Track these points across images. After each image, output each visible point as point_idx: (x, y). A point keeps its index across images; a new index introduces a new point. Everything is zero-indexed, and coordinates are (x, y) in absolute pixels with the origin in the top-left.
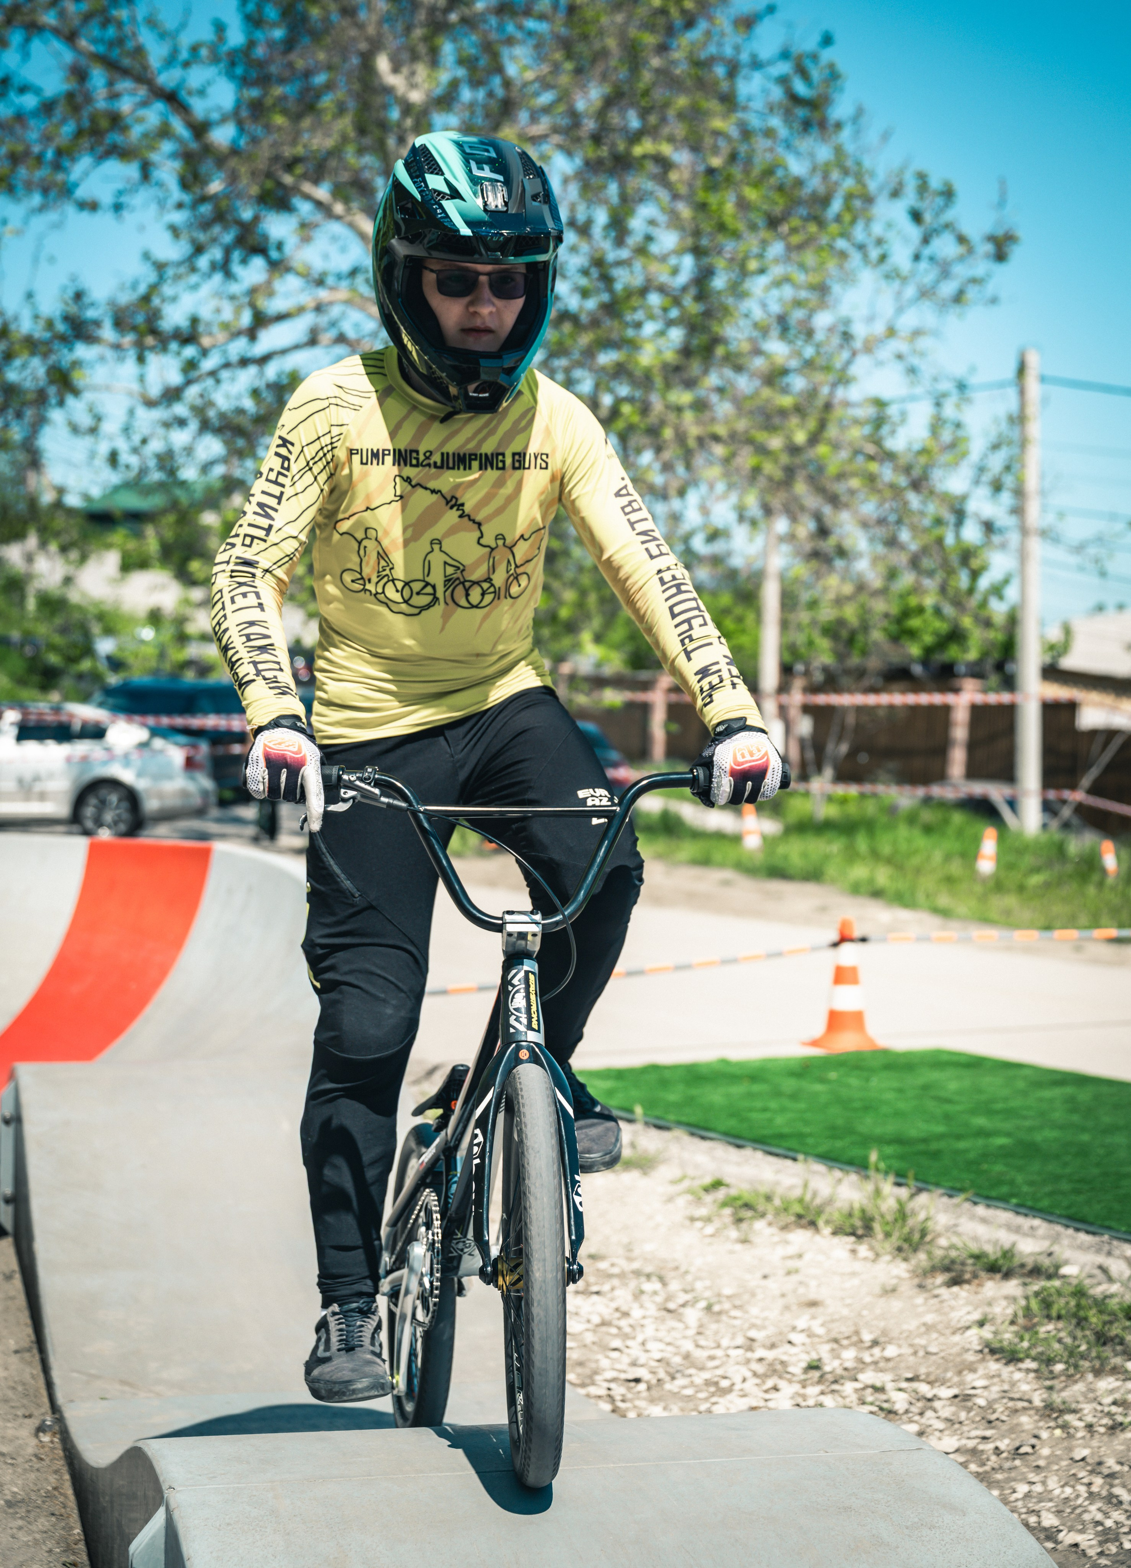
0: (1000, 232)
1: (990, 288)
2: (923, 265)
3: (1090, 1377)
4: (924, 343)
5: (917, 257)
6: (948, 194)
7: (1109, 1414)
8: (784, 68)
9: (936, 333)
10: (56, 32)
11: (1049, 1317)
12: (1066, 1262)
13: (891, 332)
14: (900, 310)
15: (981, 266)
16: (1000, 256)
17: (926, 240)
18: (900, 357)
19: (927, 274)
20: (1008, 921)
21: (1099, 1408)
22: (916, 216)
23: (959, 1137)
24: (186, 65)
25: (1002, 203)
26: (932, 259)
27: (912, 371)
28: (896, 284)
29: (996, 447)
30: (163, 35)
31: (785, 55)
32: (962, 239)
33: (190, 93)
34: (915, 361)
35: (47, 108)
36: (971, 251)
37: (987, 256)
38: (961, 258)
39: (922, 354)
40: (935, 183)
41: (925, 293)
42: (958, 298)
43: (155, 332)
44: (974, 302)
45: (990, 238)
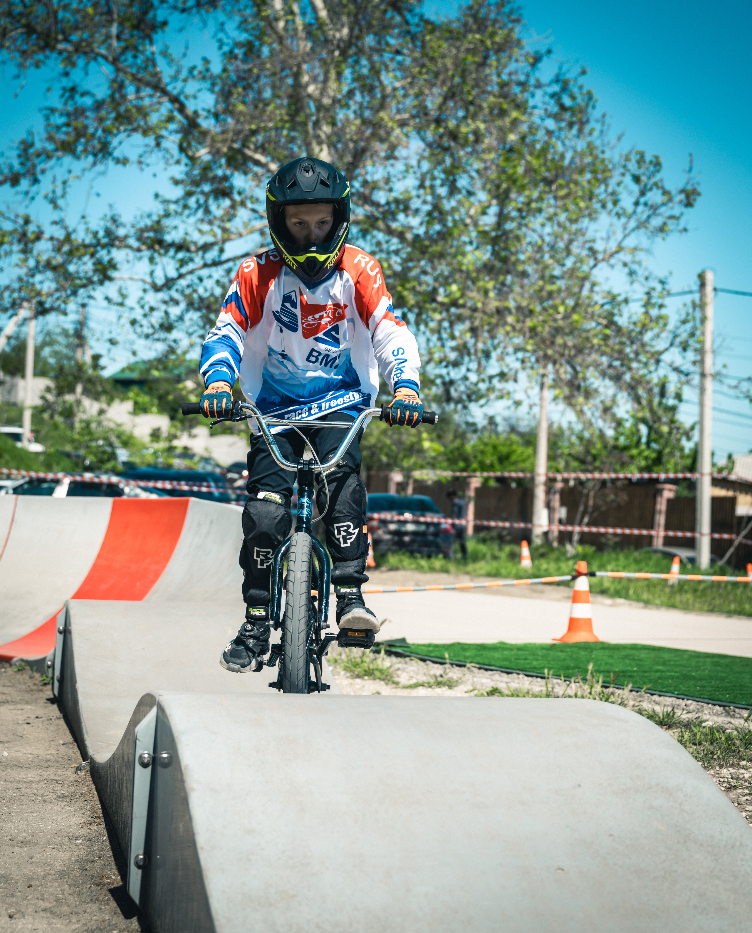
0: (689, 187)
1: (682, 223)
2: (640, 208)
3: (718, 768)
4: (640, 256)
5: (637, 204)
6: (657, 164)
7: (729, 783)
8: (556, 88)
9: (648, 251)
10: (105, 58)
11: (694, 744)
12: (707, 720)
13: (620, 249)
14: (625, 236)
15: (677, 210)
16: (689, 204)
17: (643, 193)
18: (625, 265)
19: (642, 212)
20: (686, 608)
21: (722, 780)
22: (637, 179)
23: (645, 672)
24: (185, 80)
25: (690, 170)
26: (646, 204)
27: (632, 273)
28: (623, 220)
29: (684, 322)
30: (171, 61)
31: (557, 80)
32: (665, 193)
33: (187, 97)
34: (635, 267)
35: (99, 105)
36: (670, 200)
37: (680, 203)
38: (664, 204)
39: (639, 263)
40: (648, 157)
41: (642, 225)
42: (662, 229)
43: (161, 242)
44: (672, 231)
45: (682, 191)
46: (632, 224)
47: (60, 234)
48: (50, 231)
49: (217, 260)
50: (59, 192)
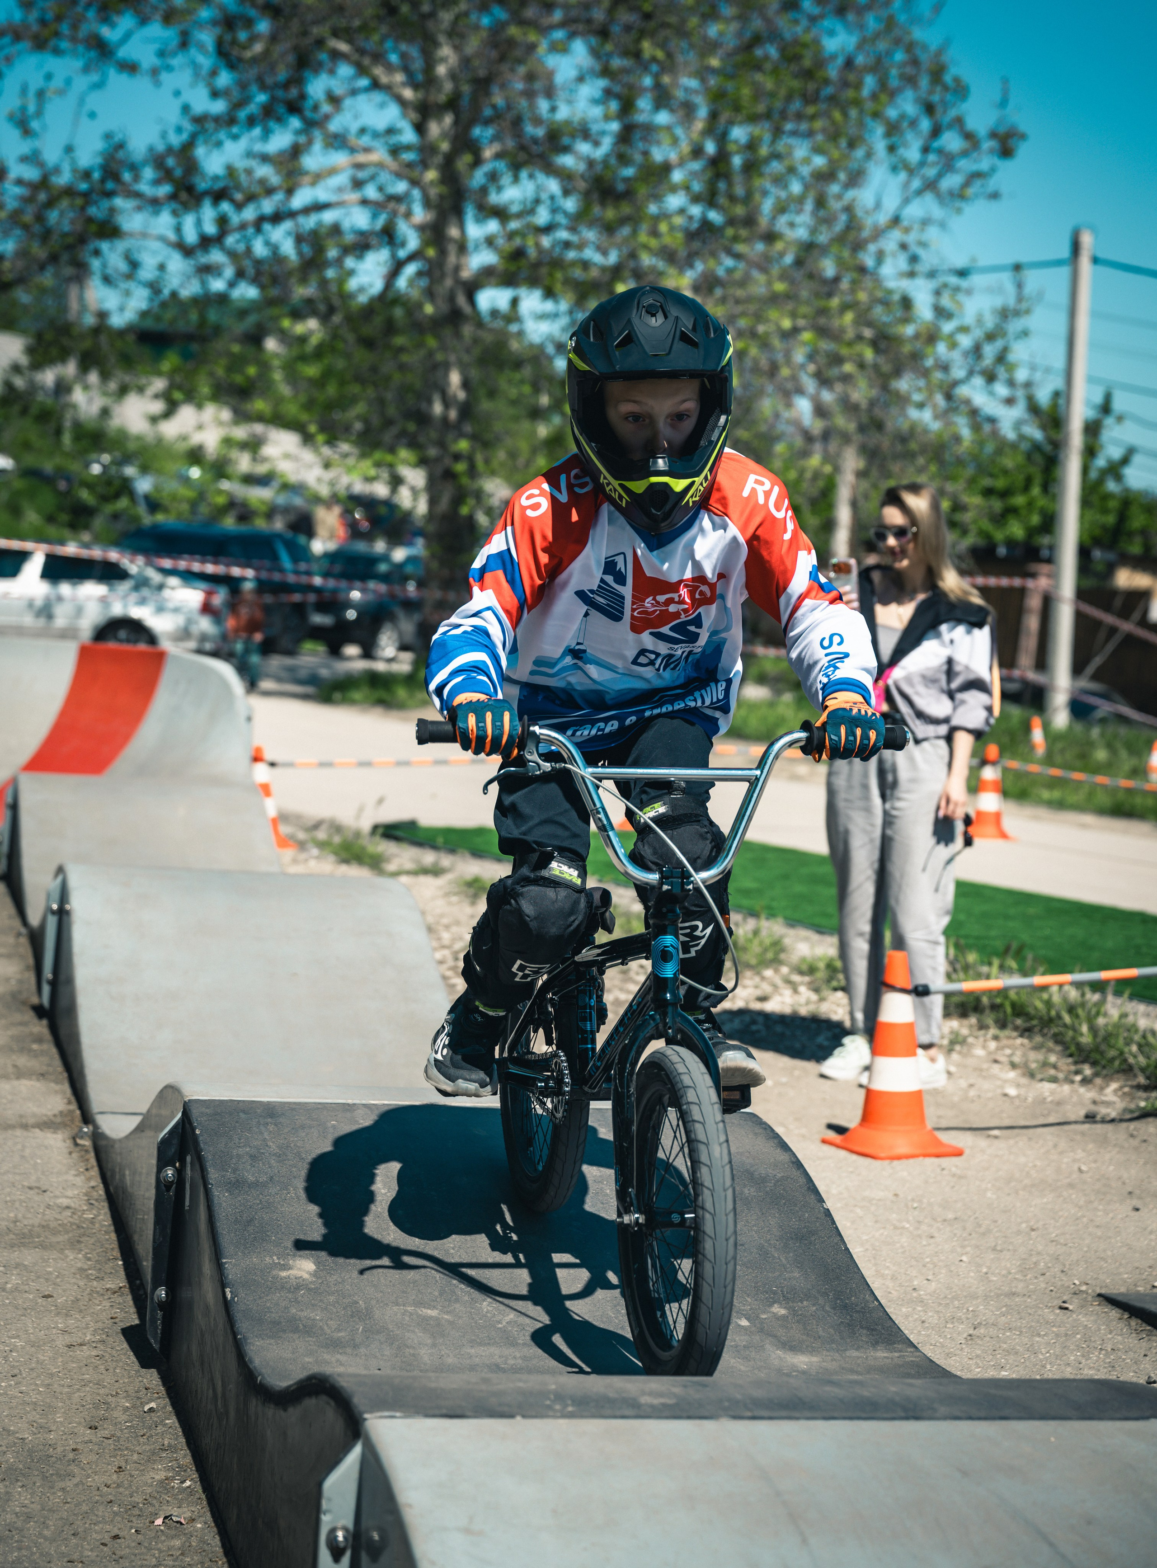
0: (1002, 130)
1: (992, 184)
2: (932, 157)
5: (926, 150)
6: (957, 90)
9: (940, 225)
13: (896, 221)
14: (906, 201)
15: (986, 161)
16: (1006, 152)
17: (936, 133)
18: (903, 246)
19: (933, 166)
22: (929, 109)
25: (1004, 103)
26: (939, 151)
27: (914, 259)
28: (903, 176)
29: (990, 338)
32: (969, 136)
34: (918, 251)
36: (976, 146)
37: (991, 151)
38: (965, 153)
39: (923, 244)
40: (949, 77)
41: (931, 186)
42: (960, 194)
43: (190, 189)
44: (977, 196)
45: (993, 135)
46: (916, 184)
47: (31, 173)
48: (17, 170)
49: (282, 209)
50: (32, 108)
